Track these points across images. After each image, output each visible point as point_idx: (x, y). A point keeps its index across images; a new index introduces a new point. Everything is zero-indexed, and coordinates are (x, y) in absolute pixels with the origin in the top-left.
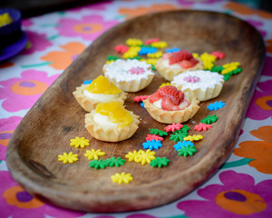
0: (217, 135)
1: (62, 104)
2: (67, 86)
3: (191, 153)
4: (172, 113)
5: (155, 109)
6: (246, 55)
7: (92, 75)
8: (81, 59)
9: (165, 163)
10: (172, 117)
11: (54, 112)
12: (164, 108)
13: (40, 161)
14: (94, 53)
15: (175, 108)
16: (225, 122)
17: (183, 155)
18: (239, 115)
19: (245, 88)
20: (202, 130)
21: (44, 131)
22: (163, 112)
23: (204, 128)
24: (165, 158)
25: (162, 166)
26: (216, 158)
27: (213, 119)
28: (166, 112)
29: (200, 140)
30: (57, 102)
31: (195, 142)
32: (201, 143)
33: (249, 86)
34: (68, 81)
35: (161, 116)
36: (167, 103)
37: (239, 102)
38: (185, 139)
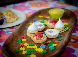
0: (61, 45)
1: (19, 34)
2: (21, 29)
3: (53, 50)
4: (39, 40)
5: (34, 39)
6: (71, 21)
7: (28, 26)
8: (25, 21)
9: (46, 52)
10: (39, 42)
11: (16, 36)
12: (37, 39)
13: (11, 50)
14: (29, 19)
15: (40, 39)
16: (63, 41)
17: (51, 50)
18: (67, 39)
19: (70, 31)
20: (57, 43)
21: (13, 41)
22: (36, 40)
23: (58, 42)
24: (46, 51)
25: (45, 53)
26: (60, 52)
27: (60, 40)
28: (37, 40)
29: (56, 46)
30: (17, 33)
31: (55, 46)
32: (56, 47)
33: (71, 30)
34: (21, 27)
35: (36, 41)
36: (38, 37)
37: (68, 35)
38: (52, 45)
